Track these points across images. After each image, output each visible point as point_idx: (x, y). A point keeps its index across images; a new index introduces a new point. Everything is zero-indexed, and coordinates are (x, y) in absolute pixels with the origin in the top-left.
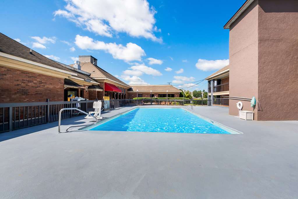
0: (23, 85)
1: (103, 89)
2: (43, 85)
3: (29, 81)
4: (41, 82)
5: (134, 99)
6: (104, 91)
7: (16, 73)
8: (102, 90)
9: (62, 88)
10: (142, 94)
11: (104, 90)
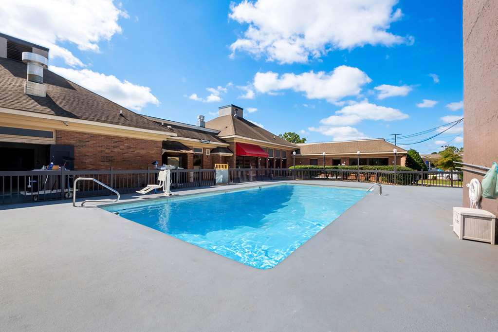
0: (107, 151)
1: (233, 152)
2: (131, 150)
3: (114, 147)
4: (129, 147)
5: (290, 168)
6: (235, 157)
7: (100, 138)
8: (232, 154)
9: (159, 152)
10: (317, 160)
11: (235, 154)
